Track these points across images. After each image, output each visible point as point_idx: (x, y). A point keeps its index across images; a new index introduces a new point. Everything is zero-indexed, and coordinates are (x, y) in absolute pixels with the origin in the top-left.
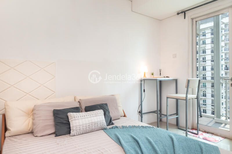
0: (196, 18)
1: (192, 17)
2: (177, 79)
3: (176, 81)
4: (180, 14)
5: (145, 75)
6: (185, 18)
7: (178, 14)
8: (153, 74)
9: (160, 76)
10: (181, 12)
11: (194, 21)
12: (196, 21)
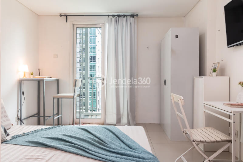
0: (76, 25)
1: (74, 23)
2: (58, 80)
3: (58, 81)
4: (62, 17)
5: (25, 75)
6: (67, 22)
7: (61, 15)
8: (32, 75)
9: (39, 76)
10: (64, 15)
11: (75, 27)
12: (77, 28)
